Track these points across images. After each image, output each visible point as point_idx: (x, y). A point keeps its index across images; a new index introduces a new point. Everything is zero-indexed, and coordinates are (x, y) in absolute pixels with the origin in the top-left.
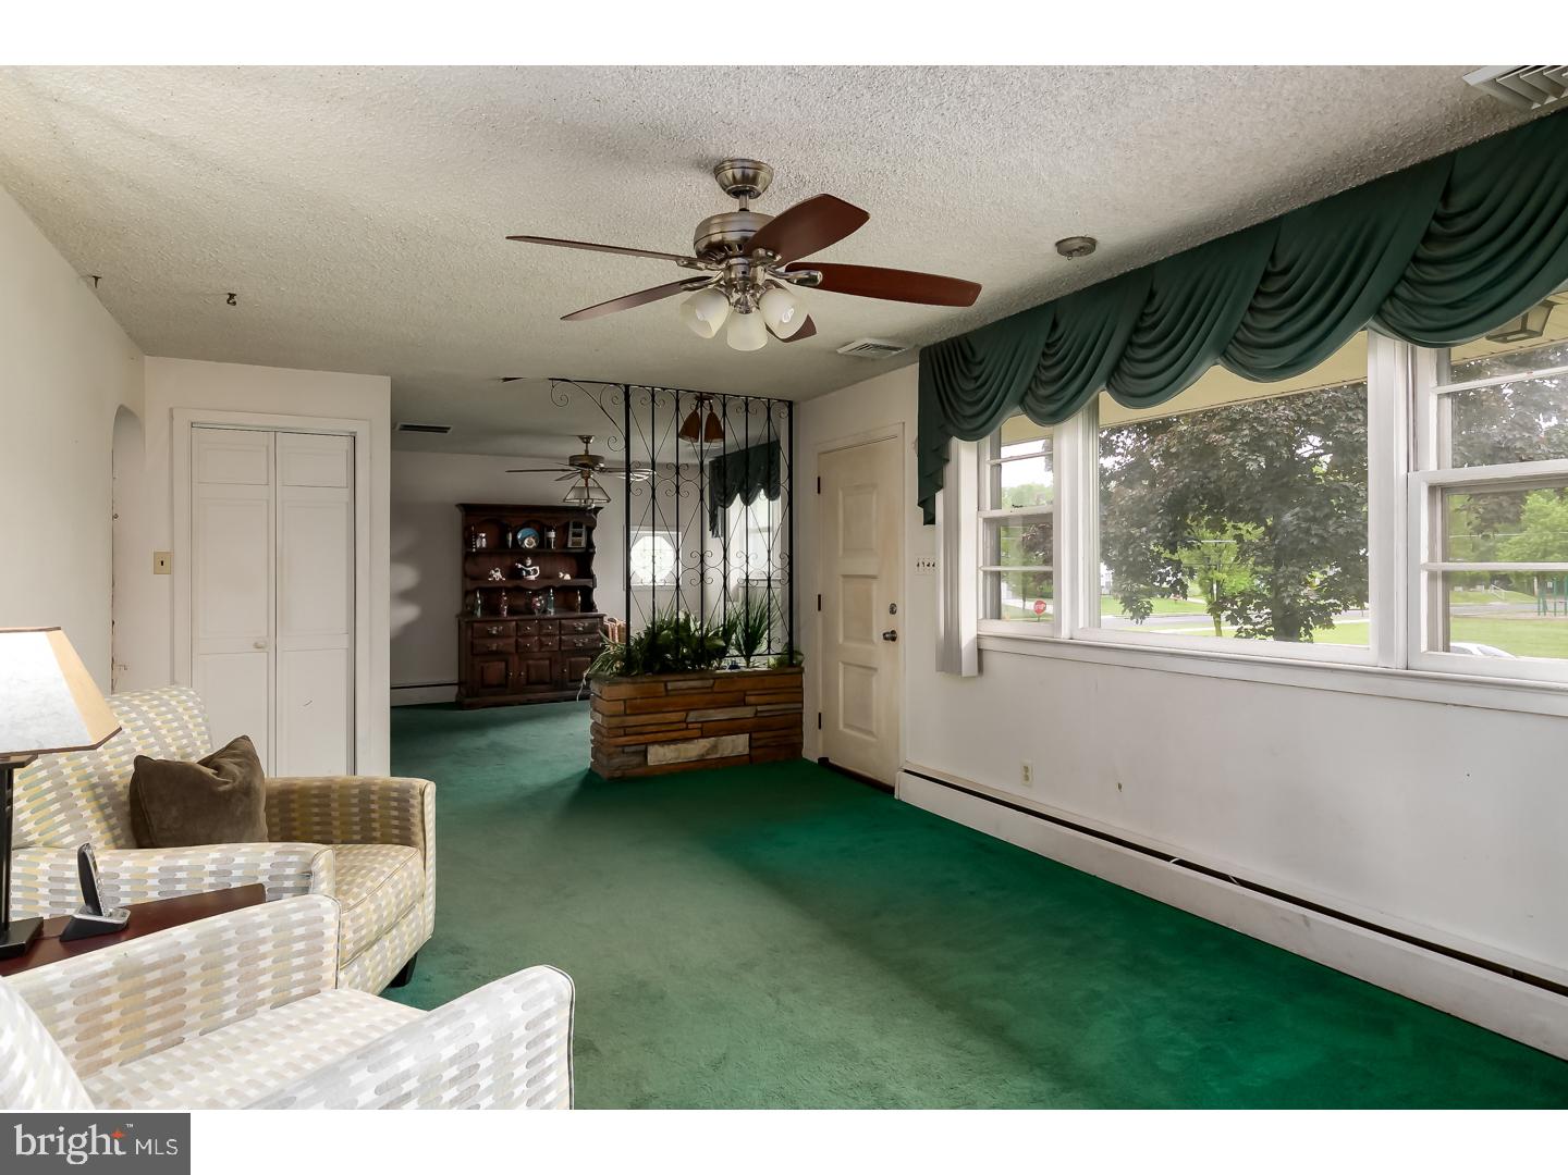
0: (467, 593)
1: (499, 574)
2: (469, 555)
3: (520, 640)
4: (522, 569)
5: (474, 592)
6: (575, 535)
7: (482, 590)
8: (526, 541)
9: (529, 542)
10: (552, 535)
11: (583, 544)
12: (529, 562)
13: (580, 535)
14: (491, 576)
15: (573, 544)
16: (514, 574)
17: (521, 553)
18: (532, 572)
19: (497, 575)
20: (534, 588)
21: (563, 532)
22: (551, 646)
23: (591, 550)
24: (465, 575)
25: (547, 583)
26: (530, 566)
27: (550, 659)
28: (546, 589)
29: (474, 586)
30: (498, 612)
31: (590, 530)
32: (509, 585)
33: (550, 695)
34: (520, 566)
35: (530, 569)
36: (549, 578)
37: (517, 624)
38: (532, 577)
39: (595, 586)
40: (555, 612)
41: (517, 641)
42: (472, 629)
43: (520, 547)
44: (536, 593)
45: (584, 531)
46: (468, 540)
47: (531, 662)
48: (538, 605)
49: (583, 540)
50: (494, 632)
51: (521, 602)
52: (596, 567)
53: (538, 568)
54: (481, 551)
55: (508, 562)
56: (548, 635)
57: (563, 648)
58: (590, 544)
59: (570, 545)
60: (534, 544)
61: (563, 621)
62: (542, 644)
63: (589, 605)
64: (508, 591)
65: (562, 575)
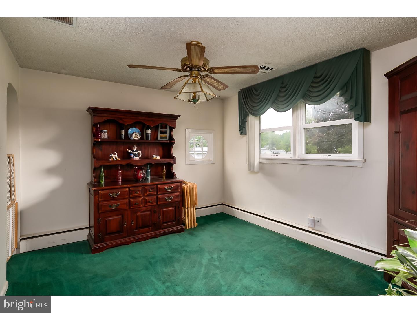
0: (95, 170)
1: (116, 156)
2: (97, 144)
3: (132, 200)
4: (131, 153)
5: (100, 168)
6: (162, 133)
7: (106, 167)
8: (134, 135)
9: (136, 136)
10: (149, 132)
11: (168, 138)
12: (135, 148)
13: (165, 133)
14: (111, 158)
15: (161, 137)
16: (126, 156)
17: (130, 143)
18: (137, 154)
19: (115, 157)
20: (139, 165)
21: (155, 130)
22: (152, 203)
23: (173, 142)
24: (94, 157)
25: (146, 161)
26: (136, 151)
27: (151, 211)
28: (146, 165)
29: (100, 164)
30: (115, 182)
31: (171, 129)
32: (124, 163)
33: (150, 234)
34: (129, 151)
35: (136, 153)
36: (147, 158)
37: (130, 190)
38: (137, 158)
39: (175, 163)
40: (152, 180)
41: (130, 201)
42: (98, 195)
43: (129, 139)
44: (140, 168)
45: (168, 130)
46: (96, 133)
47: (139, 214)
48: (142, 175)
49: (167, 135)
50: (114, 196)
51: (130, 173)
52: (175, 152)
53: (140, 152)
54: (104, 142)
55: (122, 148)
56: (149, 195)
57: (159, 203)
58: (171, 138)
59: (159, 139)
60: (139, 137)
61: (159, 186)
62: (146, 202)
63: (171, 175)
64: (122, 166)
65: (155, 156)
